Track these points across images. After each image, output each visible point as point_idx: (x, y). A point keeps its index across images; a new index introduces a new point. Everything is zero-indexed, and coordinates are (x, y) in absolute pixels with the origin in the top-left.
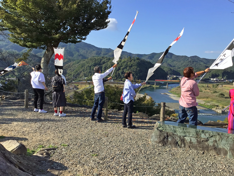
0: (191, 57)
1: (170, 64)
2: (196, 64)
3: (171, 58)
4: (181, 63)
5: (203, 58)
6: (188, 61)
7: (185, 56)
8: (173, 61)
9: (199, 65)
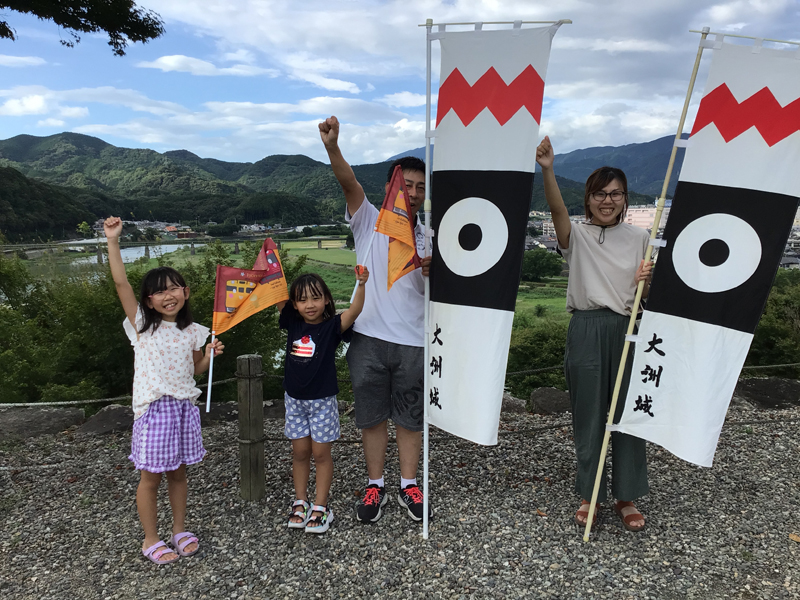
0: (168, 154)
1: (96, 177)
2: (188, 179)
3: (97, 154)
4: (136, 174)
5: (209, 160)
6: (161, 168)
7: (148, 150)
8: (105, 168)
9: (199, 182)
